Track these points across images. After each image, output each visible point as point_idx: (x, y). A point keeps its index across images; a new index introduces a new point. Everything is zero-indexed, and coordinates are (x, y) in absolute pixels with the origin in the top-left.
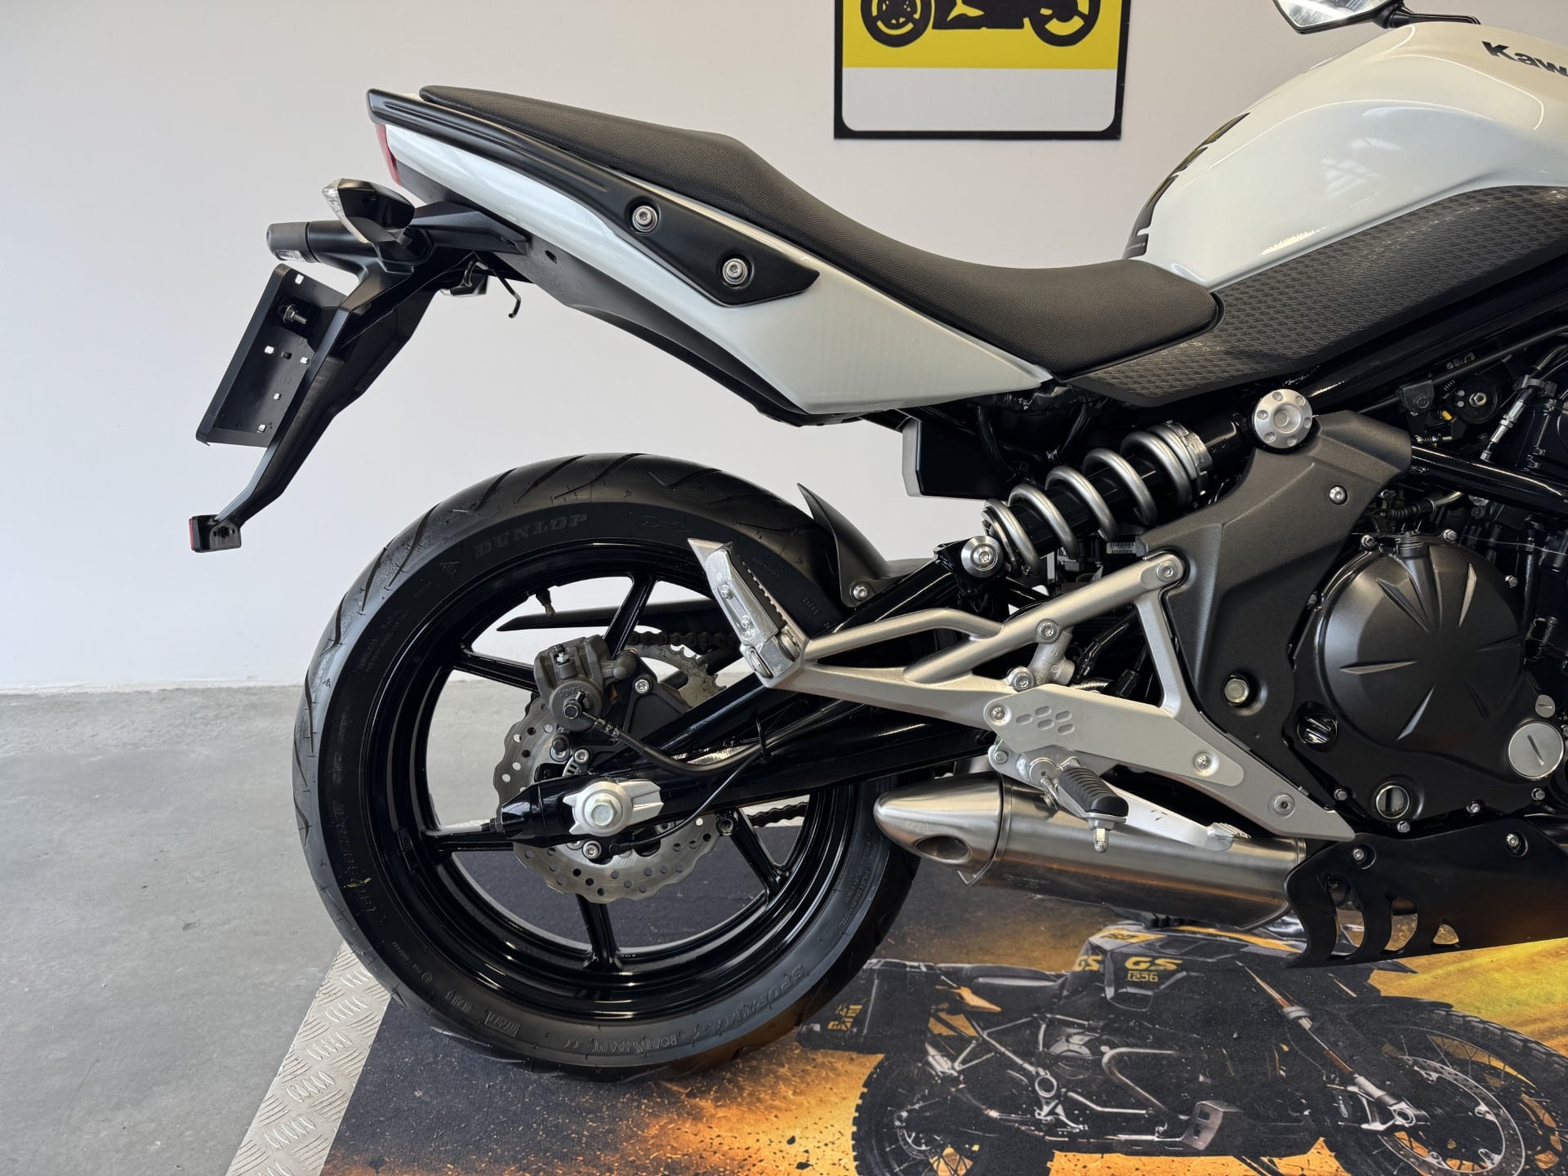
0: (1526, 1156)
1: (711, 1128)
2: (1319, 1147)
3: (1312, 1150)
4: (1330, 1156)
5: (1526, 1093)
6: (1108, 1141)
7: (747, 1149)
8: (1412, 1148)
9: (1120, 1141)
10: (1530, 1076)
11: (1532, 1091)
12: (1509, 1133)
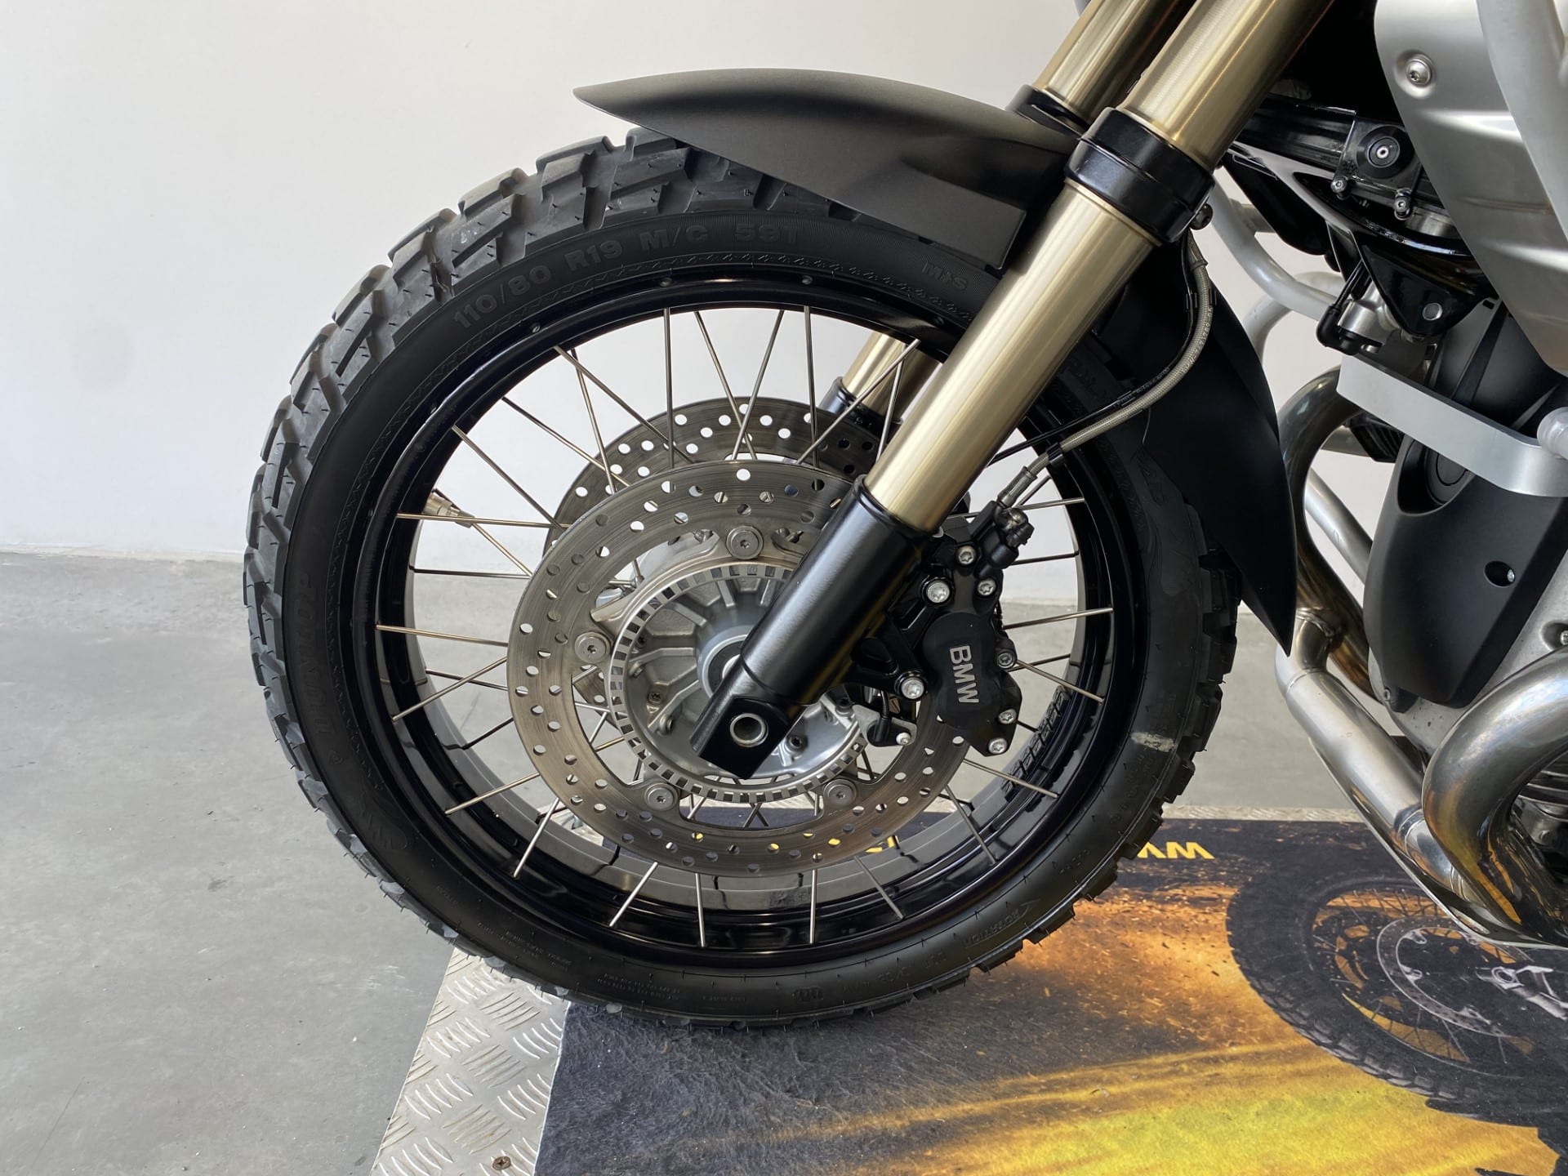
10: (1343, 1004)
11: (1348, 989)
12: (1388, 953)
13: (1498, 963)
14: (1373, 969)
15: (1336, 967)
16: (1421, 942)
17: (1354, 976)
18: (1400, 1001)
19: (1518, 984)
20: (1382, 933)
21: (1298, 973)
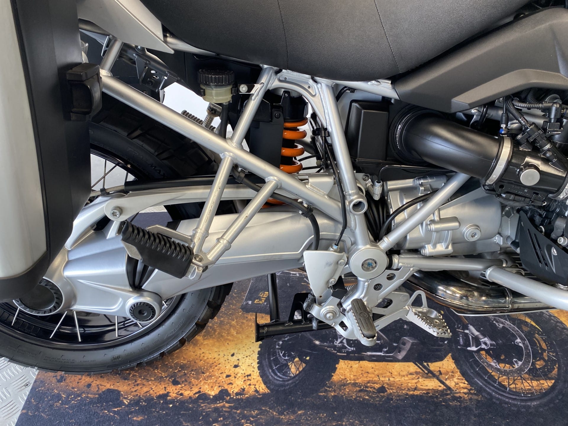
0: (532, 362)
1: (200, 349)
2: (448, 358)
3: (446, 359)
4: (452, 362)
5: (538, 334)
6: (362, 355)
7: (214, 358)
8: (486, 359)
9: (367, 355)
10: (540, 326)
11: (540, 333)
12: (527, 352)
13: (487, 351)
14: (533, 344)
15: (546, 344)
16: (515, 360)
17: (538, 339)
18: (522, 329)
19: (481, 340)
20: (530, 364)
21: (558, 339)
